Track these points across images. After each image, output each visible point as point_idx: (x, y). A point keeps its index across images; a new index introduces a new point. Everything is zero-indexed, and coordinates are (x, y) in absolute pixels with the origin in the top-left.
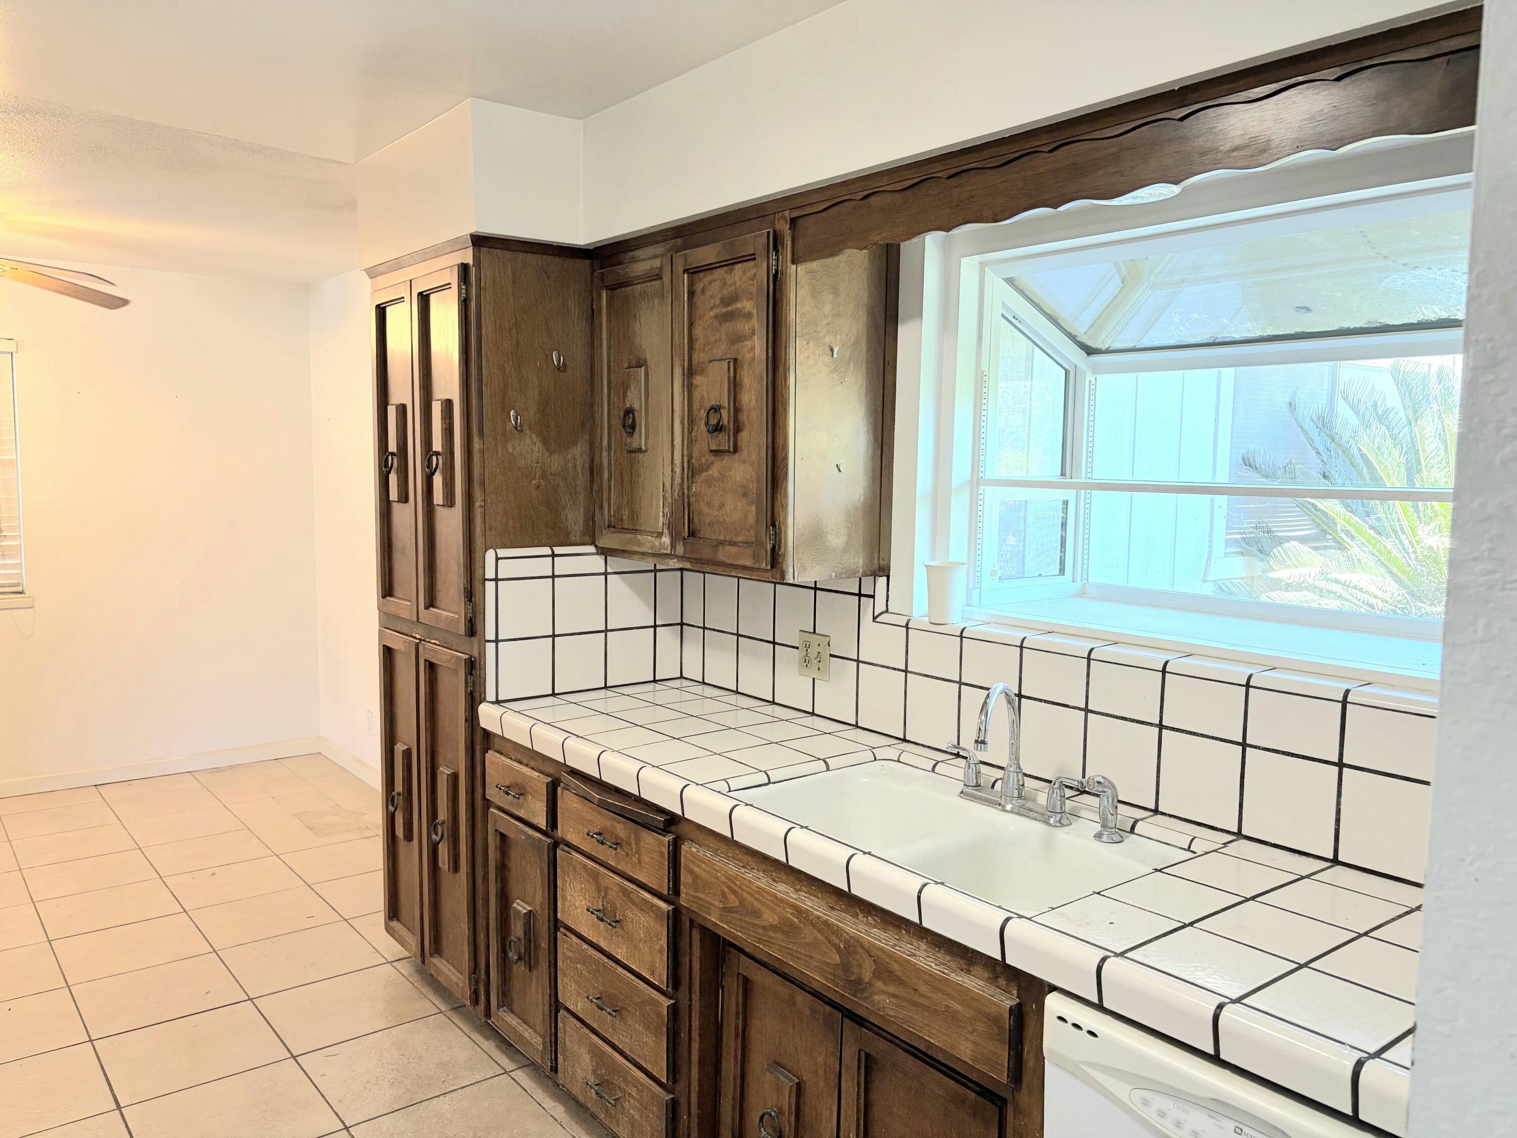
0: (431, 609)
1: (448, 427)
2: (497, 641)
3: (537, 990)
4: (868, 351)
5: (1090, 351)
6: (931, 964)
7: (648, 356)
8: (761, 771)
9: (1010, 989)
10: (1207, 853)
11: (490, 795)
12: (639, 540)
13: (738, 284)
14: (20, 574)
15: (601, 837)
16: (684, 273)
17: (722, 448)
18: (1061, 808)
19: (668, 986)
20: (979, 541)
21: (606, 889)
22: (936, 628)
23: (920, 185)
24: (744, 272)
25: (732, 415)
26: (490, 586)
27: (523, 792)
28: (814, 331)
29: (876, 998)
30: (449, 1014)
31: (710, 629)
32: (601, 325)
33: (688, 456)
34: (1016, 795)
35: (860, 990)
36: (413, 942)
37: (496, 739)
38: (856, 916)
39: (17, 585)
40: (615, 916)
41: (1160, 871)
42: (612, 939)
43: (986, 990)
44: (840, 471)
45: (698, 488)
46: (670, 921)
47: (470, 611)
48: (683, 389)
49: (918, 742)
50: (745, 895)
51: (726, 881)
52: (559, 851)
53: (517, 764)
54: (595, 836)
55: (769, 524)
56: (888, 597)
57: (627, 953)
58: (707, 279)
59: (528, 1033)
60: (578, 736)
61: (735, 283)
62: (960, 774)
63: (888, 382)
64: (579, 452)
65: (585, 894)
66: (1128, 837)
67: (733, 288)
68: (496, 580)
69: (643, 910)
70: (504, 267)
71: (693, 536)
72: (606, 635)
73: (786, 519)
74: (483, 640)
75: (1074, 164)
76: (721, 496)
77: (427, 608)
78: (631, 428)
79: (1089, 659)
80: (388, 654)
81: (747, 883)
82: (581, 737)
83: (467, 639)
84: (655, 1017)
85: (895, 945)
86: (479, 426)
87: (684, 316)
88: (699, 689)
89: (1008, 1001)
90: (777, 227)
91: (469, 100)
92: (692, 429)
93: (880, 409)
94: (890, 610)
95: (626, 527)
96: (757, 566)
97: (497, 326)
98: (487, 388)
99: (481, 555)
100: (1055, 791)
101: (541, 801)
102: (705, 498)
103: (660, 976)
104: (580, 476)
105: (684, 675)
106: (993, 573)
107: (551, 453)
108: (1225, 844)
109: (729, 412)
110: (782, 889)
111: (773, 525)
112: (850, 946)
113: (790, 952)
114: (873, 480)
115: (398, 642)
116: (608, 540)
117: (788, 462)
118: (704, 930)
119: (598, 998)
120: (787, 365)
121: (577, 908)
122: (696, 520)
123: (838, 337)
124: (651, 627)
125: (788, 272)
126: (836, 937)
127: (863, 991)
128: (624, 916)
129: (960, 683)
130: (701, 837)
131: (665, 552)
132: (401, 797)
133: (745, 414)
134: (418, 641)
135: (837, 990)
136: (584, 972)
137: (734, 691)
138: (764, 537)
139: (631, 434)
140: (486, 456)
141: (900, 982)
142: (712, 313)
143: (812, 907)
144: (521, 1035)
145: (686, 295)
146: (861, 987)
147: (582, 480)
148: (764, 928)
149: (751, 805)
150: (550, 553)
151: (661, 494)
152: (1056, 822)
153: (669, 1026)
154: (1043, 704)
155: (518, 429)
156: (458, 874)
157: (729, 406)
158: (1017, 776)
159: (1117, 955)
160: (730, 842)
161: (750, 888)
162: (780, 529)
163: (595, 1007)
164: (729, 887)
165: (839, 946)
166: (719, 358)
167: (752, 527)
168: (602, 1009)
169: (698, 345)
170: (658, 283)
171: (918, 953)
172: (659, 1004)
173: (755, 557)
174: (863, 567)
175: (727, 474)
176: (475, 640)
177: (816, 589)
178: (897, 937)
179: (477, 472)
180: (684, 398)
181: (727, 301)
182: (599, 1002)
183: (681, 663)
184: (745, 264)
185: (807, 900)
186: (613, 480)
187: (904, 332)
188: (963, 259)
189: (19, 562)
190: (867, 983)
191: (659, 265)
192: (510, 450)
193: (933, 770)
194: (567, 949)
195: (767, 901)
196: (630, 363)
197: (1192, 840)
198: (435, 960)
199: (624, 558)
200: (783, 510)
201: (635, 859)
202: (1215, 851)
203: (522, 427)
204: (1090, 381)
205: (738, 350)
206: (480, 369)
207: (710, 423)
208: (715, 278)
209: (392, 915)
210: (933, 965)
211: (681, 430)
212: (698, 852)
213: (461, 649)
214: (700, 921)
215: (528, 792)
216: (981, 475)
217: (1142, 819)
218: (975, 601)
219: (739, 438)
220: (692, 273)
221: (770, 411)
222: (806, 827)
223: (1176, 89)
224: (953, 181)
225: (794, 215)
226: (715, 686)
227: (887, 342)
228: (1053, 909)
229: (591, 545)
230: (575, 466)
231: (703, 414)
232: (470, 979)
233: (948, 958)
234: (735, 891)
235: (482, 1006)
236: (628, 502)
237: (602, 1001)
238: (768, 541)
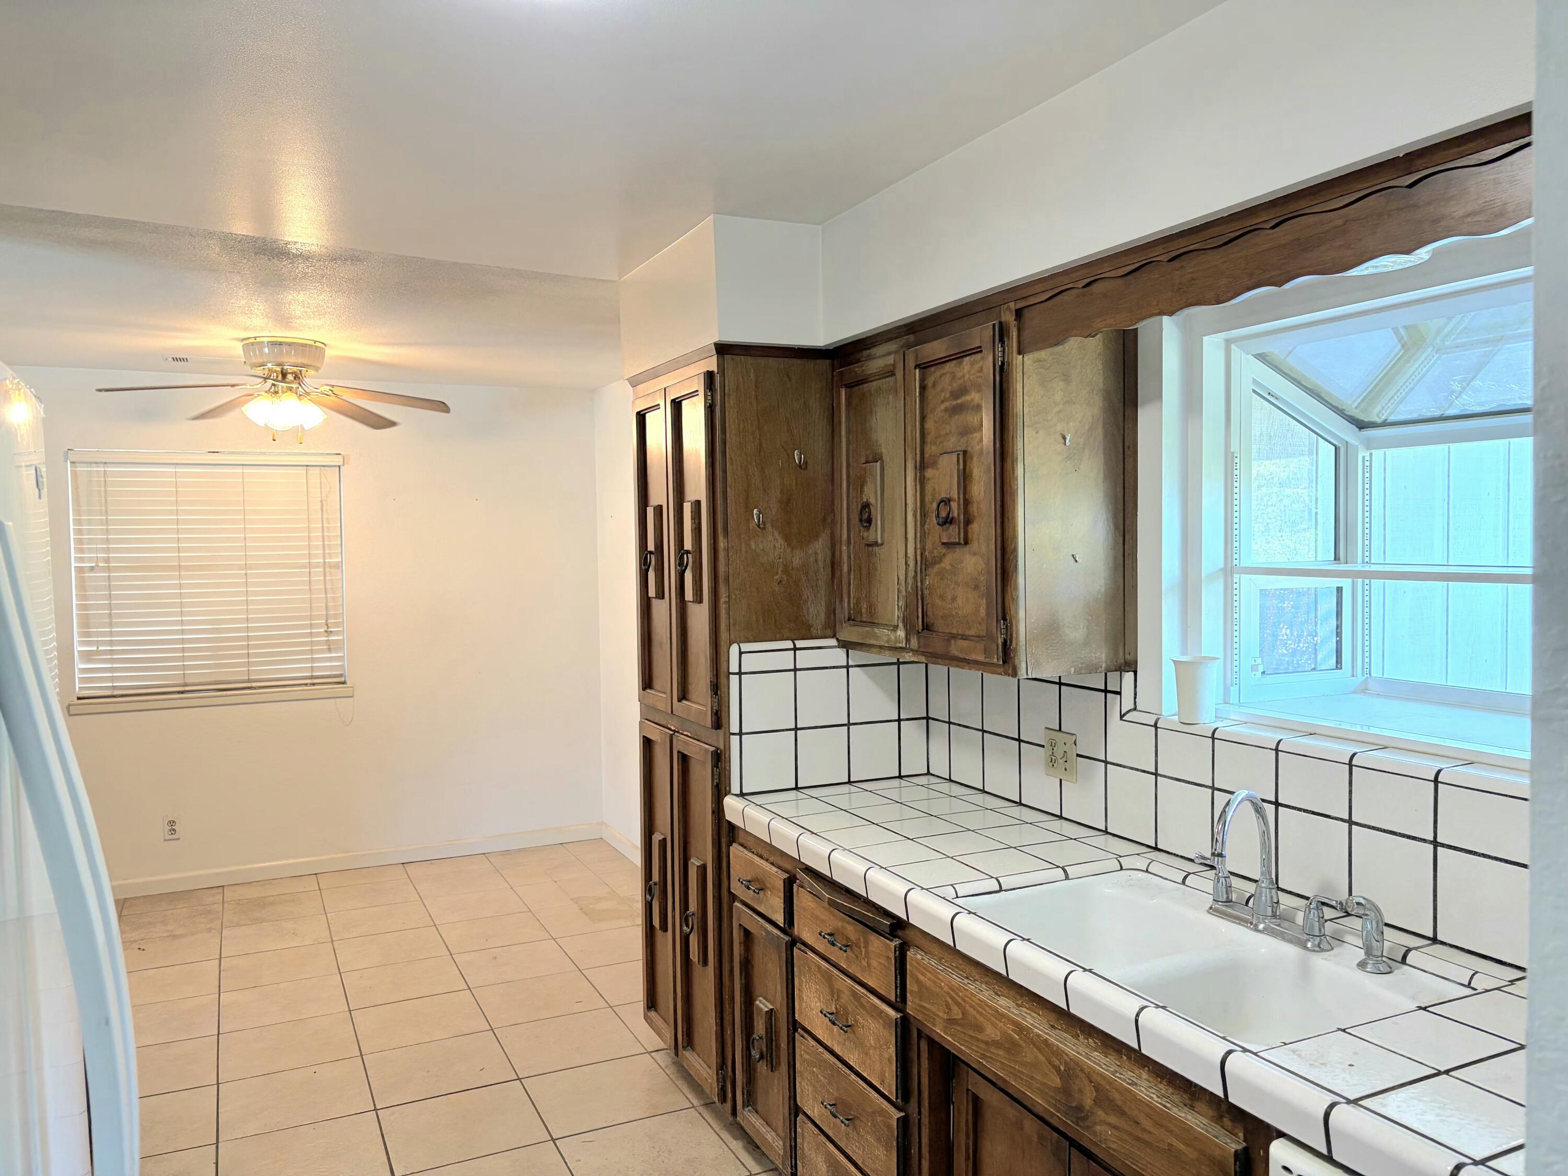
0: (684, 702)
1: (697, 526)
2: (741, 734)
3: (779, 1090)
4: (1105, 436)
5: (1361, 425)
6: (1152, 1095)
7: (884, 451)
8: (992, 877)
9: (1236, 1131)
10: (1487, 991)
11: (735, 889)
12: (876, 633)
13: (967, 377)
14: (342, 666)
15: (832, 937)
16: (915, 368)
17: (953, 540)
18: (1320, 930)
19: (897, 1098)
20: (1236, 634)
21: (839, 991)
22: (1187, 727)
23: (1143, 269)
24: (972, 365)
25: (962, 507)
26: (734, 679)
27: (763, 887)
28: (1044, 420)
29: (1098, 1128)
30: (701, 1109)
31: (955, 724)
32: (840, 422)
33: (921, 548)
34: (1270, 913)
35: (1081, 1117)
36: (668, 1033)
37: (741, 833)
38: (1076, 1036)
39: (340, 676)
40: (847, 1020)
41: (1425, 1009)
42: (844, 1044)
43: (1210, 1130)
44: (1076, 561)
45: (931, 581)
46: (899, 1030)
47: (716, 704)
48: (916, 482)
49: (1171, 851)
50: (968, 1007)
51: (950, 991)
52: (795, 950)
53: (757, 859)
54: (826, 936)
55: (1000, 617)
56: (1135, 694)
57: (858, 1059)
58: (938, 373)
59: (770, 1136)
60: (813, 833)
61: (964, 376)
62: (1209, 886)
63: (1129, 467)
64: (820, 546)
65: (820, 996)
66: (1398, 968)
67: (961, 381)
68: (740, 673)
69: (872, 1016)
70: (747, 372)
71: (927, 629)
72: (849, 729)
73: (1017, 613)
74: (727, 732)
75: (1298, 239)
76: (953, 588)
77: (680, 700)
78: (868, 522)
79: (1351, 765)
80: (647, 744)
81: (970, 995)
82: (816, 834)
83: (714, 730)
84: (885, 1130)
85: (1116, 1071)
86: (724, 525)
87: (916, 411)
88: (945, 787)
89: (1232, 1144)
90: (1003, 319)
91: (711, 217)
92: (925, 522)
93: (1121, 495)
94: (1138, 708)
95: (865, 620)
96: (987, 660)
97: (741, 429)
98: (731, 489)
99: (726, 650)
100: (1312, 911)
101: (780, 898)
102: (938, 591)
103: (889, 1086)
104: (822, 570)
105: (931, 772)
106: (1254, 668)
107: (792, 549)
108: (1512, 982)
109: (959, 505)
110: (1004, 1004)
111: (1004, 619)
112: (1069, 1069)
113: (1013, 1071)
114: (1115, 569)
115: (656, 734)
116: (849, 633)
117: (1017, 554)
118: (932, 1043)
119: (833, 1105)
120: (1015, 456)
121: (812, 1010)
122: (930, 613)
123: (1071, 424)
124: (895, 721)
125: (1014, 363)
126: (1057, 1058)
127: (1084, 1119)
128: (855, 1020)
129: (1213, 788)
130: (925, 943)
131: (901, 645)
132: (658, 886)
133: (975, 506)
134: (672, 733)
135: (1059, 1117)
136: (820, 1076)
137: (980, 790)
138: (995, 631)
139: (868, 528)
140: (730, 554)
141: (1121, 1113)
142: (943, 407)
143: (1032, 1025)
144: (763, 1137)
145: (918, 390)
146: (1083, 1115)
147: (823, 575)
148: (987, 1043)
149: (974, 914)
150: (792, 646)
151: (896, 587)
152: (1314, 945)
153: (900, 1140)
154: (1302, 813)
155: (762, 527)
156: (706, 967)
157: (959, 498)
158: (1271, 893)
159: (1349, 1102)
160: (953, 951)
161: (973, 1001)
162: (1011, 623)
163: (829, 1113)
164: (952, 998)
165: (1059, 1068)
166: (950, 451)
167: (983, 620)
168: (835, 1117)
169: (929, 439)
170: (891, 379)
171: (1139, 1082)
172: (891, 1117)
173: (986, 652)
174: (1106, 662)
175: (959, 567)
176: (721, 732)
177: (1060, 684)
178: (1119, 1064)
179: (722, 569)
180: (916, 491)
181: (956, 394)
182: (833, 1110)
183: (928, 758)
184: (973, 356)
185: (1028, 1016)
186: (852, 573)
187: (1144, 416)
188: (1205, 338)
189: (342, 655)
190: (1088, 1111)
191: (892, 362)
192: (753, 547)
193: (1183, 882)
194: (804, 1050)
195: (989, 1015)
196: (867, 457)
197: (1474, 975)
198: (688, 1054)
199: (863, 651)
200: (1013, 604)
201: (864, 963)
202: (1498, 989)
203: (764, 525)
204: (1364, 457)
205: (967, 442)
206: (725, 471)
207: (941, 516)
208: (945, 372)
209: (650, 1005)
210: (1154, 1096)
211: (913, 524)
212: (923, 959)
213: (709, 741)
214: (926, 1031)
215: (767, 888)
216: (1235, 562)
217: (1416, 948)
218: (1234, 699)
219: (970, 531)
220: (924, 368)
221: (999, 503)
222: (1028, 940)
223: (1401, 155)
224: (1176, 264)
225: (1020, 305)
226: (961, 784)
227: (1126, 426)
228: (1286, 1044)
229: (833, 638)
230: (816, 561)
231: (935, 505)
232: (717, 1074)
233: (1171, 1090)
234: (958, 1002)
235: (729, 1104)
236: (866, 596)
237: (836, 1108)
238: (999, 635)
